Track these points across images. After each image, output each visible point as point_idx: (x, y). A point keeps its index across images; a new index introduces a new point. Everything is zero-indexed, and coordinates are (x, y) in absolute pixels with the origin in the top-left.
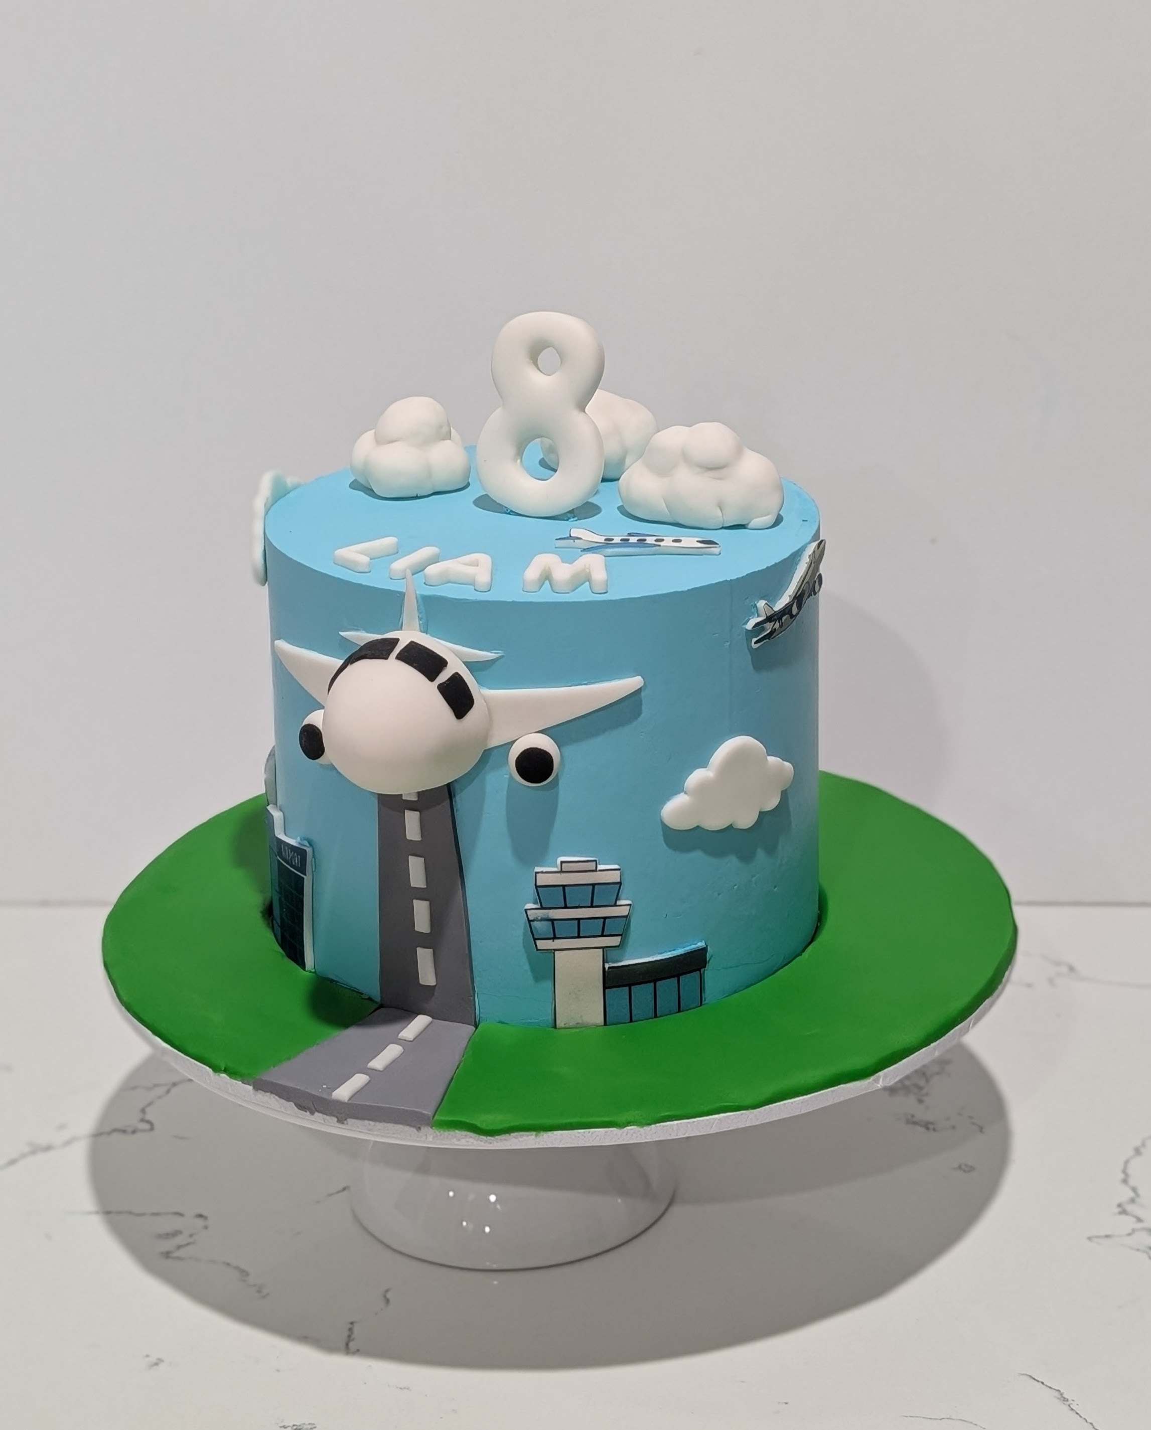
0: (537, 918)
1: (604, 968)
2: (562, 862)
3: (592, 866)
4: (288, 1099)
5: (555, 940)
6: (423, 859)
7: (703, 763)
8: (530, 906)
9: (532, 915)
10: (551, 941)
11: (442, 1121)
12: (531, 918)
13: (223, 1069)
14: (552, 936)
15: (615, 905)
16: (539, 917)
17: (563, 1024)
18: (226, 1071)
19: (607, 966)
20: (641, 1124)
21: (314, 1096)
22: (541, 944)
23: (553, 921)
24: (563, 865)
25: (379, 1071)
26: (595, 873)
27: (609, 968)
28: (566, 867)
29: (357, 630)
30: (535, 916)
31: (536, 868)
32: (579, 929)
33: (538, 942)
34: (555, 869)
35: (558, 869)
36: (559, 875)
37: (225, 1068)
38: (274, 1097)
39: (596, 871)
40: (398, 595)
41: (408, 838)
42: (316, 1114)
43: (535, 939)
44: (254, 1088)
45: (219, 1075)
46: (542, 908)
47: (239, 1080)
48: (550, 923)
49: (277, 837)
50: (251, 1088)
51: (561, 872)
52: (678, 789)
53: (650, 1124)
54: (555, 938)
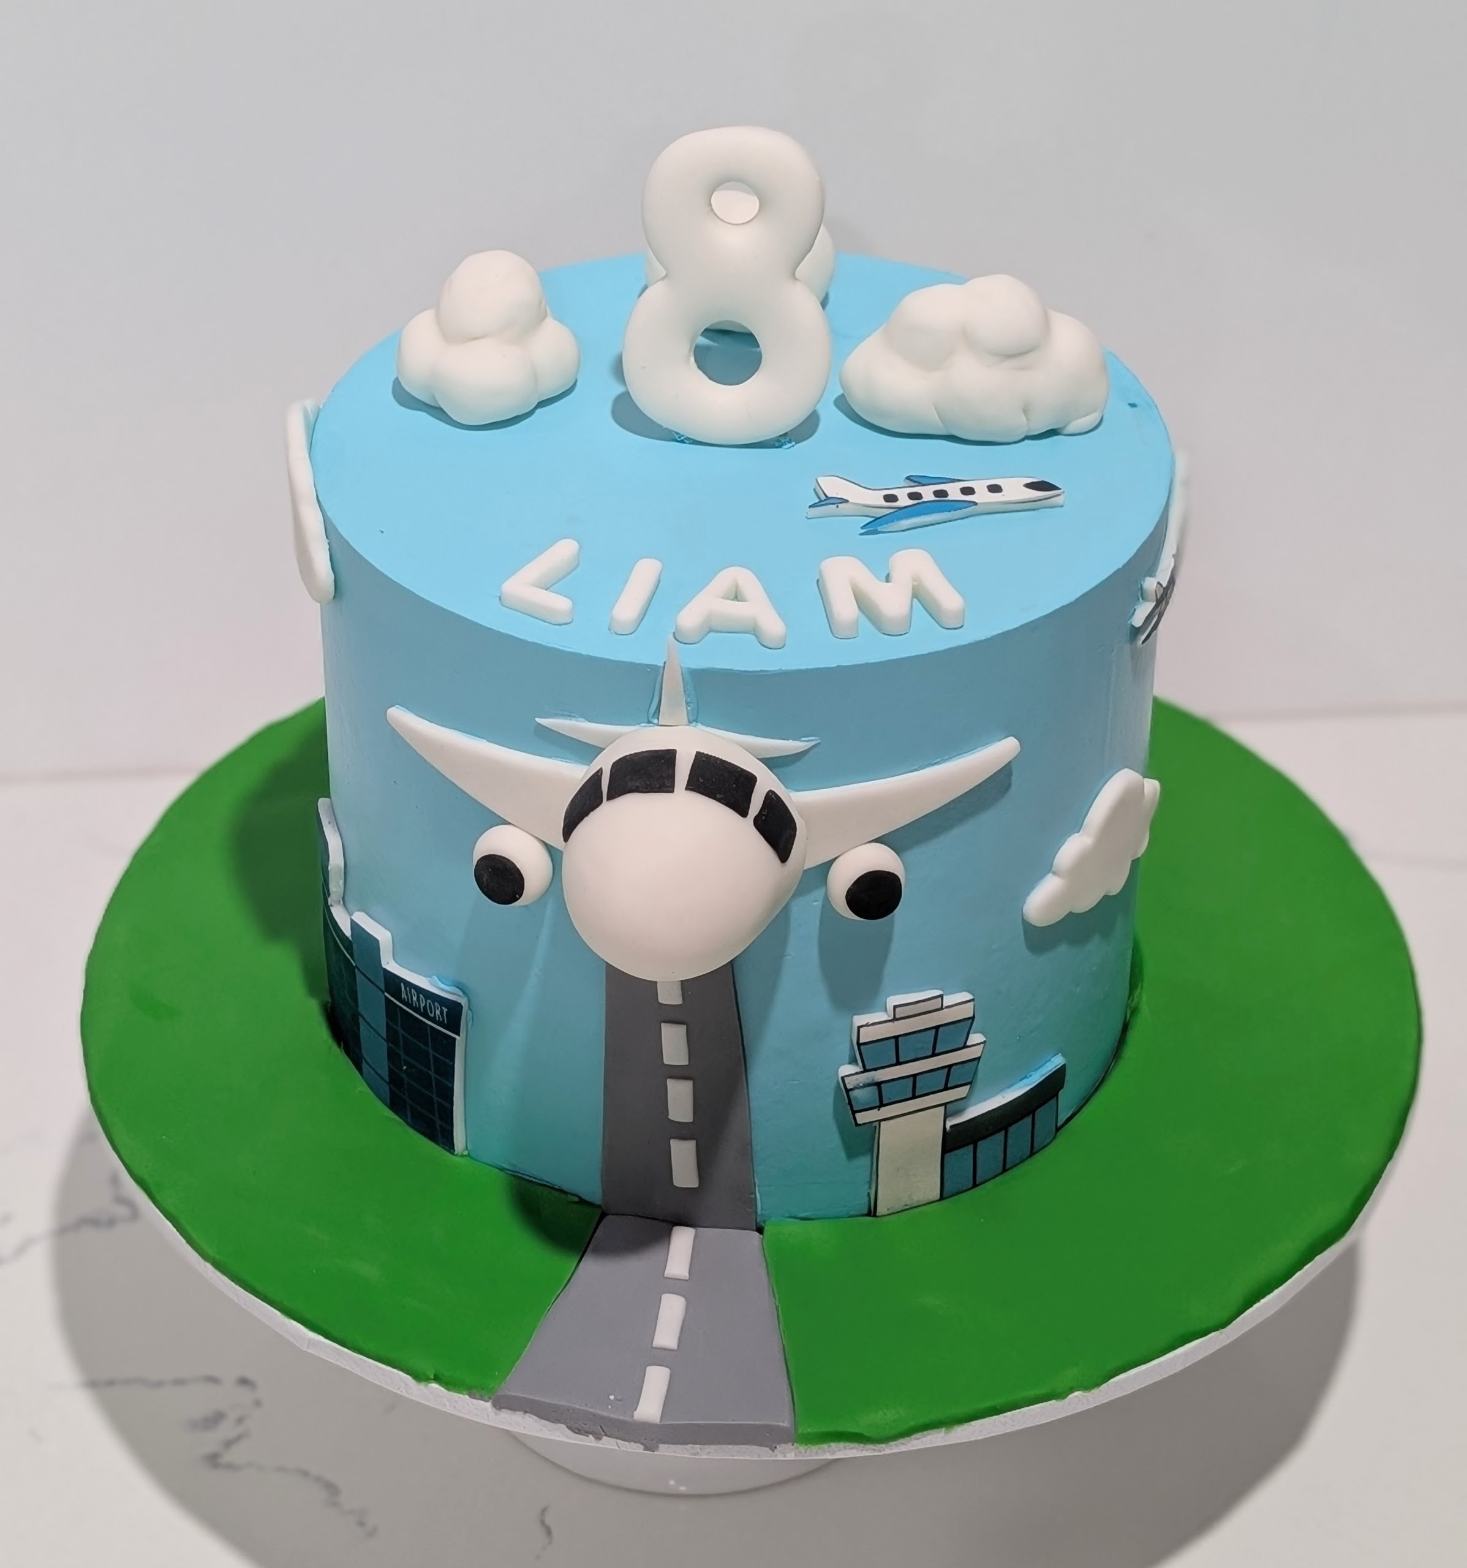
0: (858, 1085)
1: (945, 1128)
2: (895, 1007)
3: (936, 1004)
4: (556, 1421)
5: (882, 1109)
6: (685, 1027)
7: (1077, 826)
8: (846, 1069)
9: (850, 1083)
10: (875, 1111)
11: (809, 1434)
12: (849, 1087)
13: (432, 1377)
14: (878, 1104)
15: (965, 1047)
16: (860, 1083)
17: (886, 1210)
18: (437, 1379)
19: (949, 1124)
20: (1087, 1388)
21: (602, 1417)
22: (862, 1118)
23: (879, 1084)
24: (897, 1010)
25: (673, 1350)
26: (942, 1011)
27: (951, 1127)
28: (900, 1012)
29: (570, 716)
30: (857, 1082)
31: (855, 1018)
32: (914, 1087)
33: (858, 1115)
34: (885, 1017)
35: (889, 1016)
36: (891, 1023)
37: (435, 1375)
38: (530, 1417)
39: (942, 1008)
40: (649, 670)
41: (661, 1000)
42: (605, 1438)
43: (854, 1112)
44: (495, 1405)
45: (426, 1385)
46: (865, 1070)
47: (465, 1393)
48: (875, 1088)
49: (385, 970)
50: (488, 1405)
51: (895, 1019)
52: (1046, 867)
53: (1098, 1385)
54: (882, 1105)
